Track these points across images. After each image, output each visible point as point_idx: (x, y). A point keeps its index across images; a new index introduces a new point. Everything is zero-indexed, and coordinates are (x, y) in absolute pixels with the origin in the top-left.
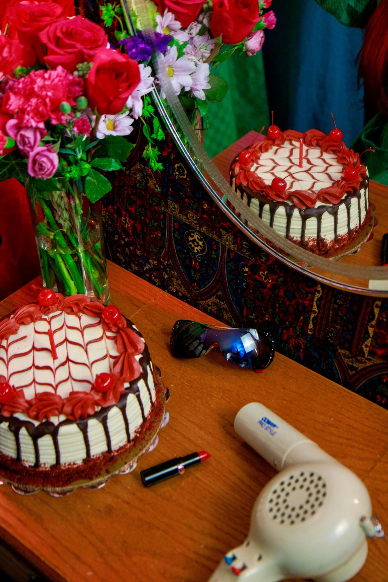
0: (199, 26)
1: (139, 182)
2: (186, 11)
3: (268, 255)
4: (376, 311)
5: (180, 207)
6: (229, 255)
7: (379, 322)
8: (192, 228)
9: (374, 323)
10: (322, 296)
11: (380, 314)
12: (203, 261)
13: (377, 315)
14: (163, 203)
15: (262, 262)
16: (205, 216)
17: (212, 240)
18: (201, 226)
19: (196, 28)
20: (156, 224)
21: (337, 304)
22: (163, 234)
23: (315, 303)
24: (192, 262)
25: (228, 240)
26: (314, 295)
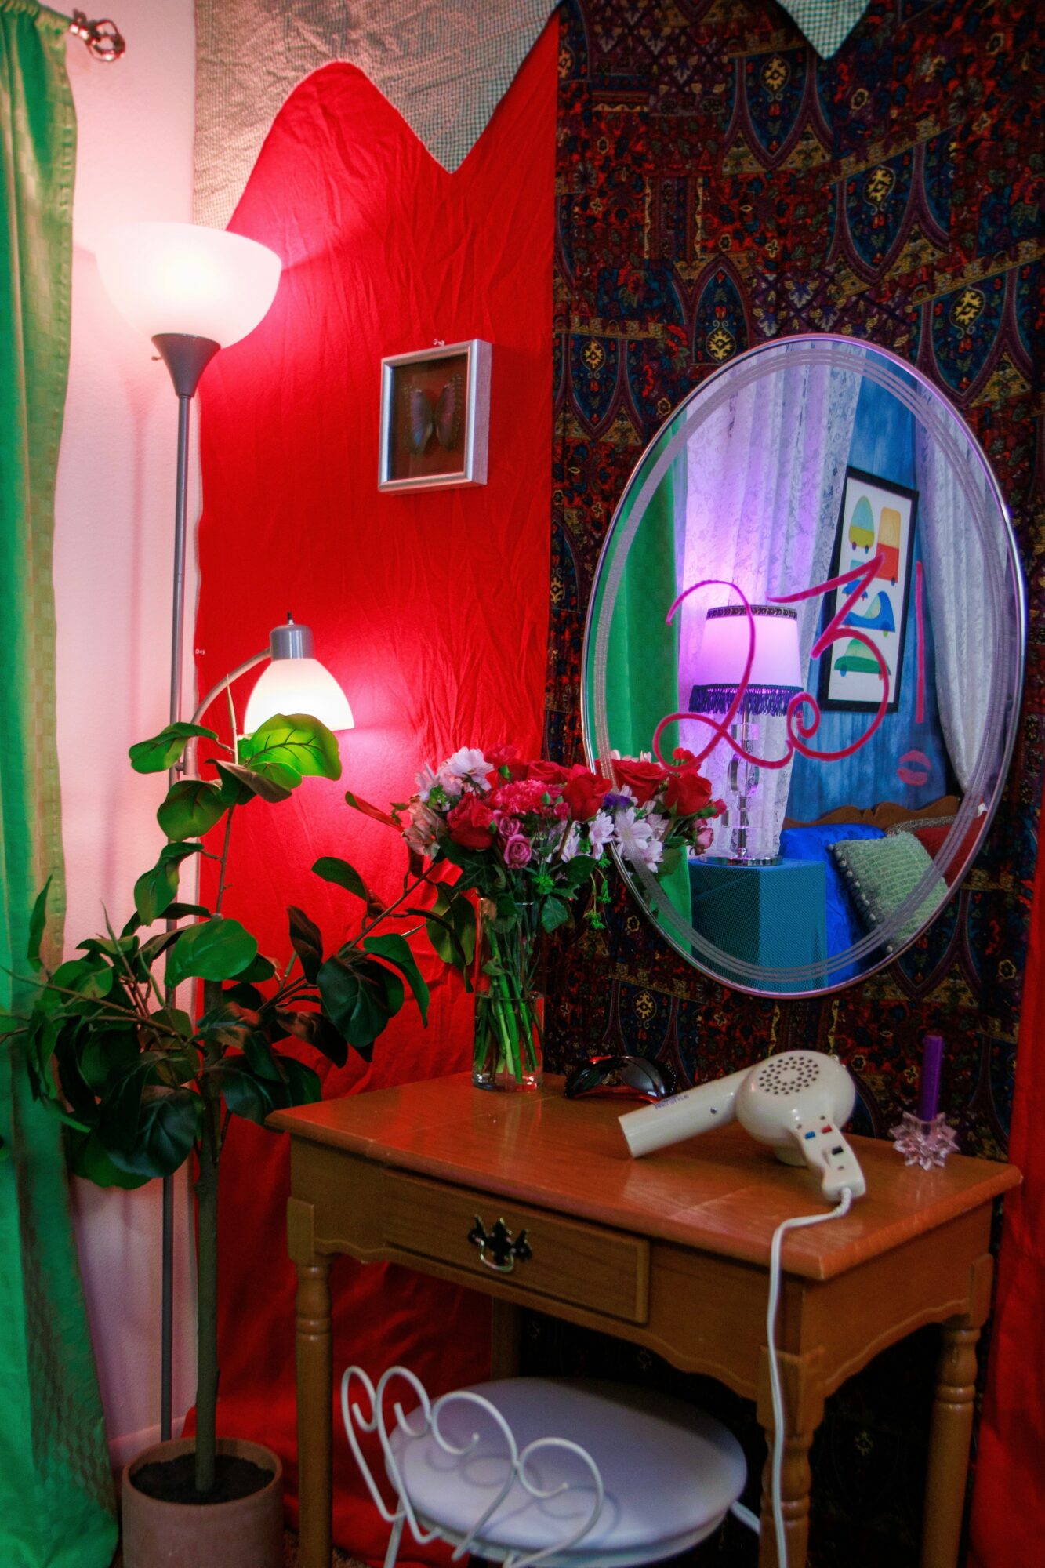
0: (654, 803)
1: (586, 953)
2: (643, 785)
3: (723, 987)
4: (835, 1013)
5: (630, 968)
6: (681, 1007)
7: (839, 1025)
8: (642, 989)
9: (833, 1029)
10: (780, 1020)
11: (839, 1016)
12: (651, 1028)
13: (836, 1018)
14: (611, 970)
15: (716, 1003)
16: (657, 969)
17: (663, 995)
18: (651, 983)
19: (650, 806)
20: (600, 998)
21: (796, 1021)
22: (607, 1010)
23: (773, 1031)
24: (637, 1033)
25: (681, 990)
26: (771, 1020)
